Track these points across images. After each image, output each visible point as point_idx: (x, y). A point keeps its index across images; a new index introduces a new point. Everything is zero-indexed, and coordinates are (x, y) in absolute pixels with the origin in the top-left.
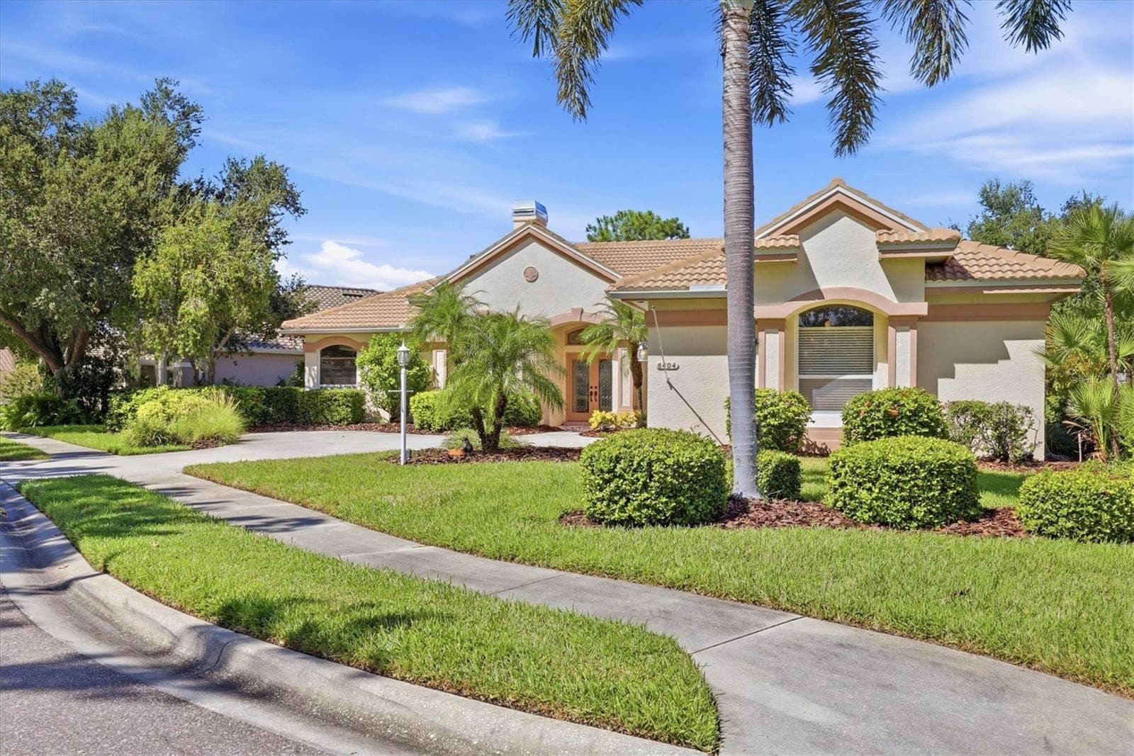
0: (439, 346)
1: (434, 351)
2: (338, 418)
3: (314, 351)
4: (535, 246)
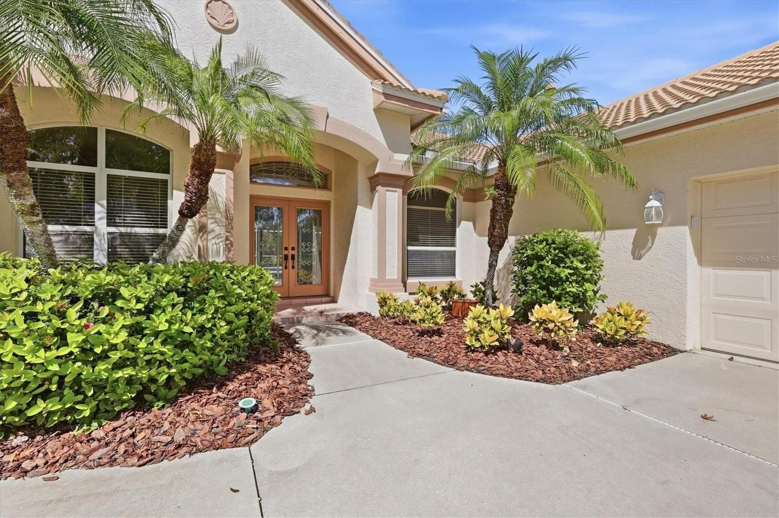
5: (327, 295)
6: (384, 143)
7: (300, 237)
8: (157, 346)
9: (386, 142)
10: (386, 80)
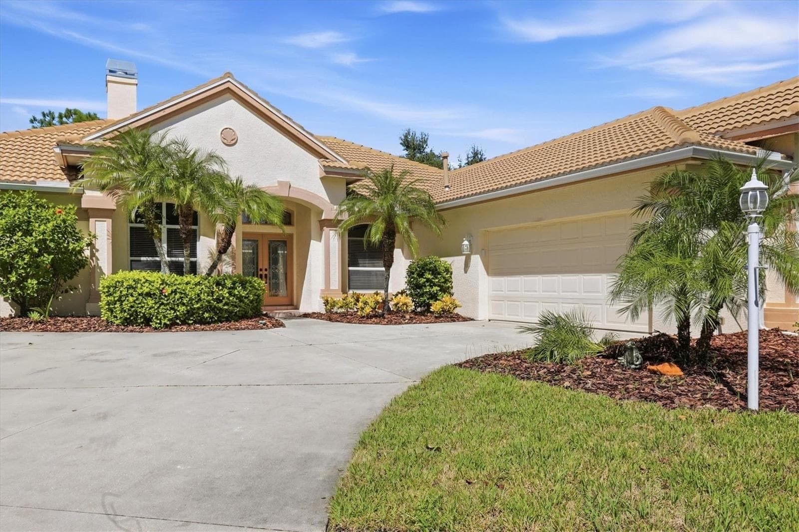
0: (102, 213)
1: (93, 220)
4: (232, 104)
5: (292, 305)
6: (327, 199)
7: (271, 262)
8: (235, 300)
9: (328, 197)
10: (327, 159)
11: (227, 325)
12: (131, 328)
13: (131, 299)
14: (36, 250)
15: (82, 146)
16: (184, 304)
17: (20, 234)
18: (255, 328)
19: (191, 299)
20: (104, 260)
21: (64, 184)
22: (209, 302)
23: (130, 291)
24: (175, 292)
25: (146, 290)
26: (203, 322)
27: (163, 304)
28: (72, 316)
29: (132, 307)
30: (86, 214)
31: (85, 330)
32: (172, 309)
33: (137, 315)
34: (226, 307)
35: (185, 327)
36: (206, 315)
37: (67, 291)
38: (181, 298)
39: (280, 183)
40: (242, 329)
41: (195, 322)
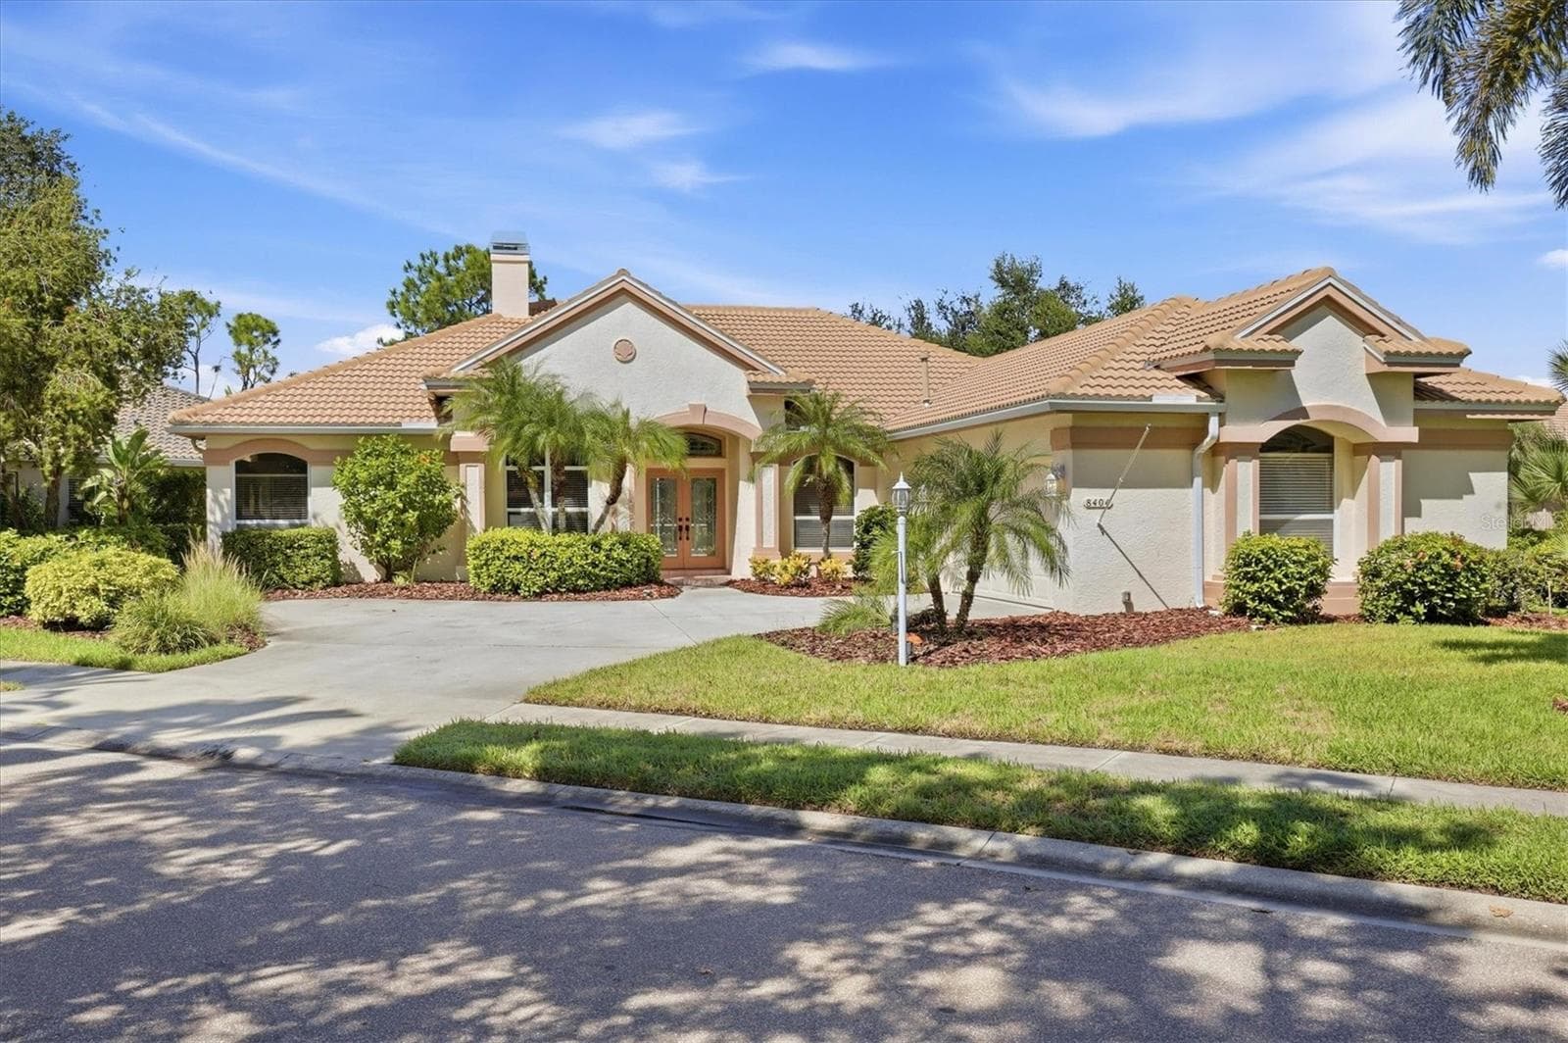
0: (472, 457)
1: (462, 466)
2: (305, 578)
3: (226, 463)
4: (629, 308)
5: (723, 568)
6: (757, 424)
9: (759, 421)
10: (756, 370)
11: (603, 593)
12: (498, 596)
13: (498, 563)
14: (400, 505)
15: (448, 380)
16: (554, 569)
17: (382, 488)
18: (636, 598)
19: (562, 563)
20: (476, 515)
21: (431, 424)
22: (581, 566)
23: (497, 554)
24: (544, 555)
25: (513, 553)
26: (576, 590)
27: (531, 569)
28: (441, 581)
29: (499, 572)
30: (456, 459)
31: (451, 598)
32: (542, 574)
33: (505, 581)
34: (603, 573)
35: (556, 596)
36: (580, 582)
37: (434, 552)
38: (552, 562)
39: (693, 407)
40: (620, 599)
41: (568, 590)
